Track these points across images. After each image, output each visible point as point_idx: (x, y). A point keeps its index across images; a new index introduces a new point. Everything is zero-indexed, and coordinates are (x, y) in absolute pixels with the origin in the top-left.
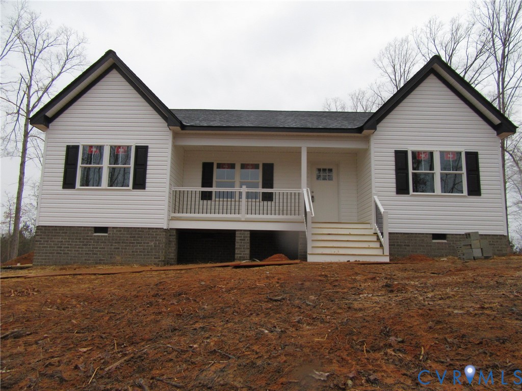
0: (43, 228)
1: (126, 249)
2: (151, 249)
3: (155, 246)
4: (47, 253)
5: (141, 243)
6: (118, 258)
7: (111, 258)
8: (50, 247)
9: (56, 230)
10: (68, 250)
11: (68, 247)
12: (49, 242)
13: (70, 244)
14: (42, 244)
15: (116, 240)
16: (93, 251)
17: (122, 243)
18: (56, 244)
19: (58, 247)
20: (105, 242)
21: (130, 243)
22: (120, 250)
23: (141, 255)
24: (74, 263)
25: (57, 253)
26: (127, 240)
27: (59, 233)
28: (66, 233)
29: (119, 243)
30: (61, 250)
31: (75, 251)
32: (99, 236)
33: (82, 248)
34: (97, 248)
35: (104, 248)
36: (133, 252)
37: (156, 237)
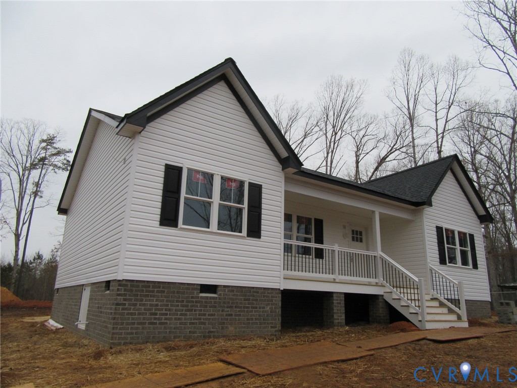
0: (129, 284)
1: (240, 315)
2: (267, 316)
3: (271, 312)
4: (133, 324)
5: (256, 308)
6: (231, 328)
7: (223, 328)
8: (139, 314)
9: (149, 287)
10: (166, 319)
11: (166, 314)
12: (138, 306)
13: (170, 310)
14: (126, 309)
15: (229, 303)
16: (200, 319)
17: (236, 307)
18: (149, 310)
19: (151, 314)
20: (215, 307)
21: (244, 307)
22: (233, 317)
23: (257, 323)
24: (175, 337)
25: (151, 323)
26: (241, 303)
27: (153, 291)
28: (163, 292)
29: (231, 307)
30: (155, 319)
31: (176, 319)
32: (207, 297)
33: (186, 315)
34: (205, 315)
35: (214, 315)
36: (248, 319)
37: (272, 301)
